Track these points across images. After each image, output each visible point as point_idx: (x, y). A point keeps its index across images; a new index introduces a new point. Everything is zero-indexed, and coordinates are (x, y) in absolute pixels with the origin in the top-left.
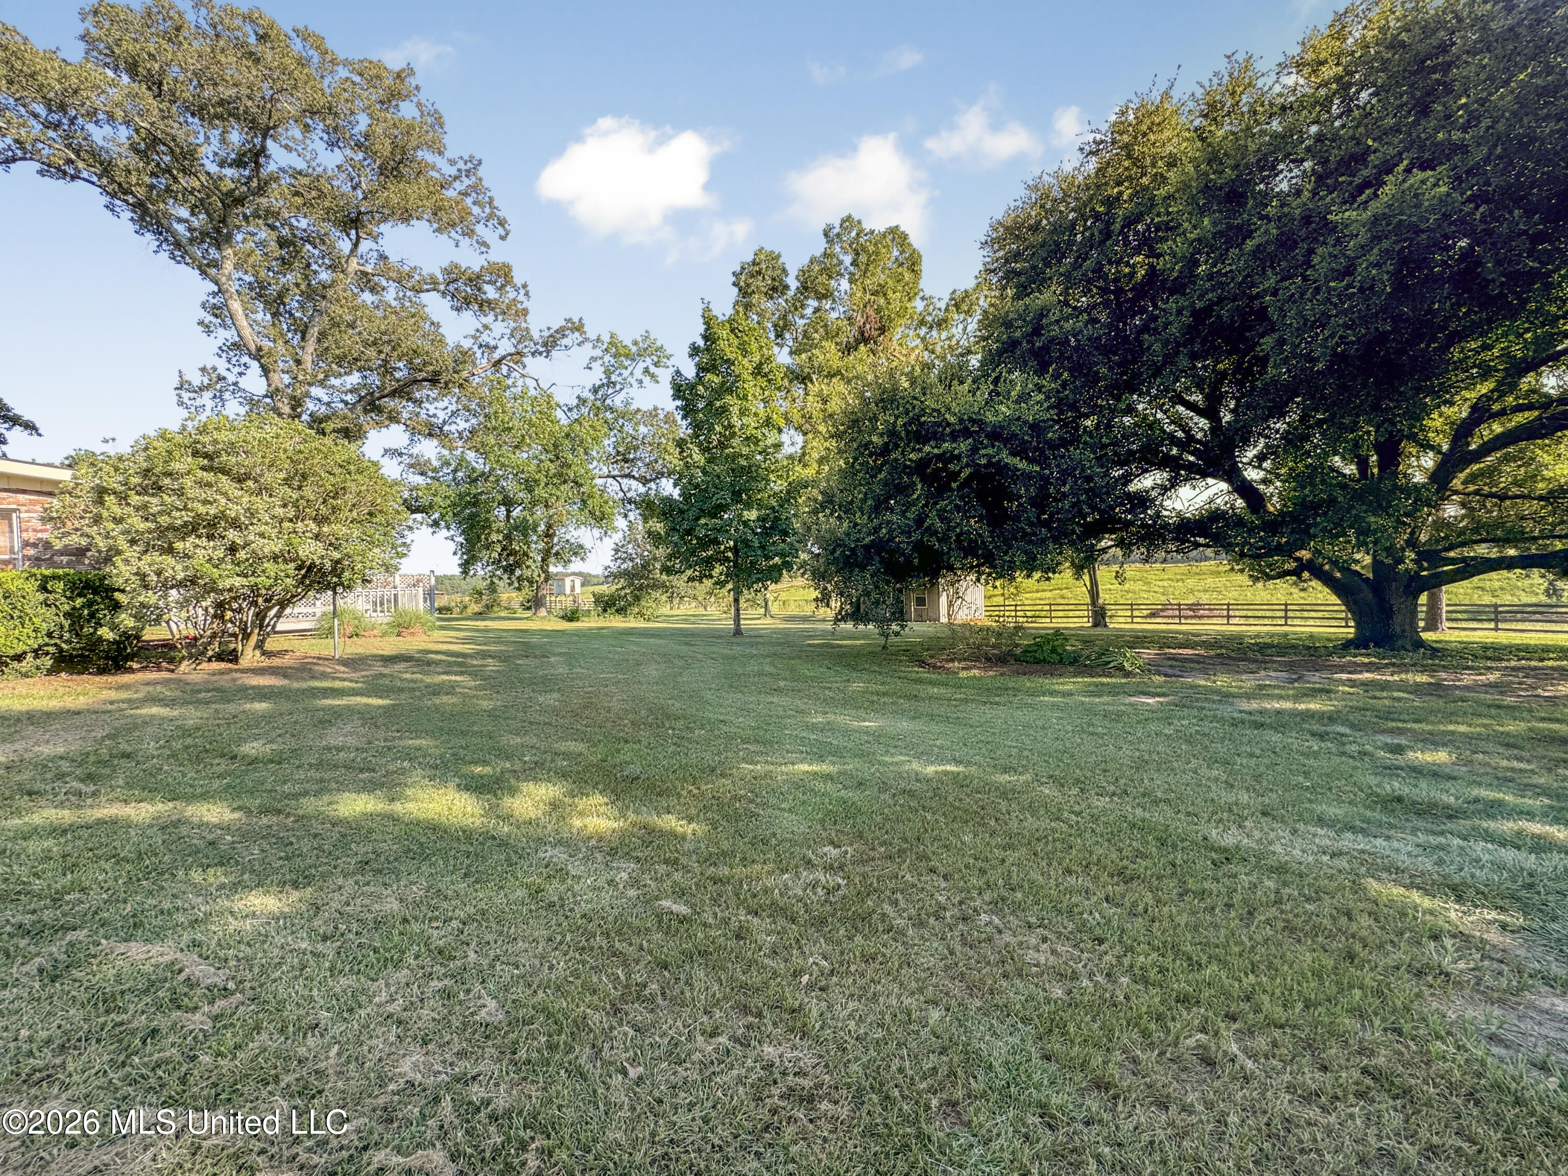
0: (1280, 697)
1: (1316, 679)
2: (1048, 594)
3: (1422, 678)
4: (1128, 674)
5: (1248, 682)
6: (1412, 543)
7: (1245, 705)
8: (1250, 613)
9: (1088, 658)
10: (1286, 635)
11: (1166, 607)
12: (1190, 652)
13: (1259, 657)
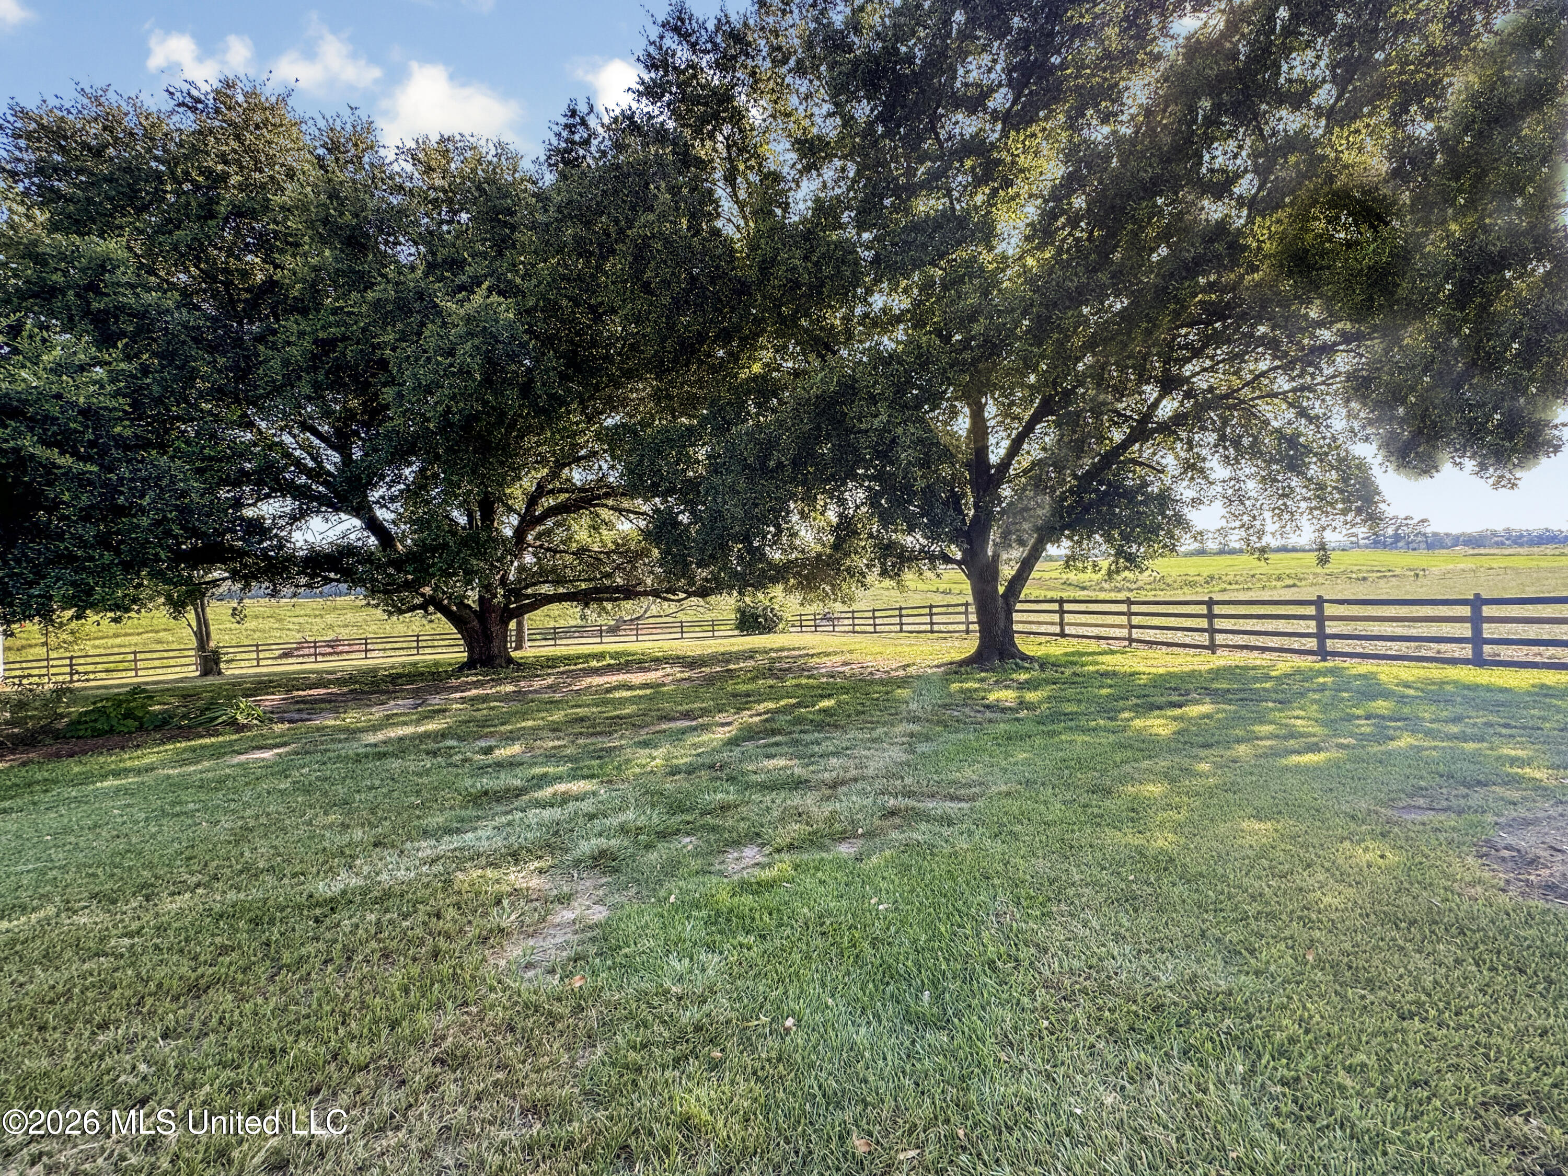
0: (405, 723)
1: (436, 701)
2: (135, 639)
3: (510, 688)
4: (241, 728)
5: (378, 713)
6: (503, 582)
7: (371, 738)
8: (389, 646)
9: (184, 717)
10: (415, 664)
11: (300, 645)
12: (322, 691)
13: (391, 687)
